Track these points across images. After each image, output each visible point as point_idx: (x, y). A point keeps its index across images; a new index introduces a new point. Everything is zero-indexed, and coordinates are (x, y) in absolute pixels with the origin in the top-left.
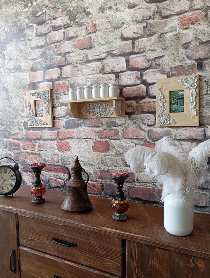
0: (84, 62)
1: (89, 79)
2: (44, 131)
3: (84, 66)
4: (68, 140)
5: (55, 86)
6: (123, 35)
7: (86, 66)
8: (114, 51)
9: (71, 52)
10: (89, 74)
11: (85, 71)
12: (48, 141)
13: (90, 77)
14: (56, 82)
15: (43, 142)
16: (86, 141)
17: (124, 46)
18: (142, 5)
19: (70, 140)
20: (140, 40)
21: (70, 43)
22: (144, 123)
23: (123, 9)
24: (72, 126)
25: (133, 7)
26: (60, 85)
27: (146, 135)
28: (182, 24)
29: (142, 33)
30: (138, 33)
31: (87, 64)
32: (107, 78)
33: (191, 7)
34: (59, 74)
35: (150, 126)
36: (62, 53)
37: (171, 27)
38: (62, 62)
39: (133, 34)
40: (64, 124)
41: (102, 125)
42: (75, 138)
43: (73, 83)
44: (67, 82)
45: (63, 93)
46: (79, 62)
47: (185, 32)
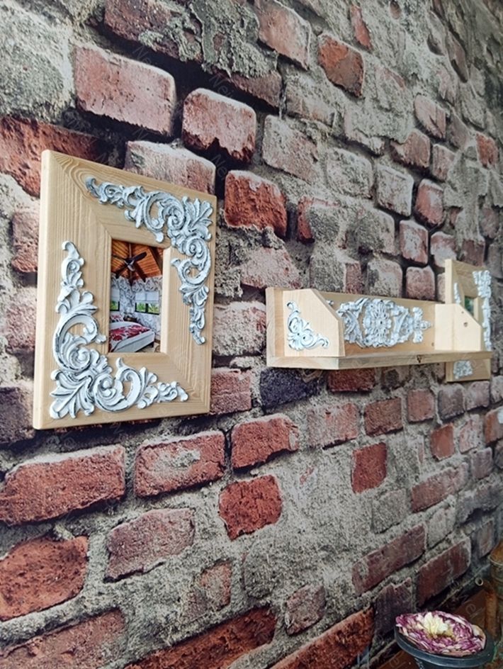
0: (334, 137)
1: (345, 207)
2: (147, 442)
3: (330, 151)
4: (272, 465)
5: (229, 190)
6: (416, 110)
7: (336, 153)
8: (399, 144)
9: (303, 70)
10: (345, 188)
11: (335, 171)
12: (176, 500)
13: (349, 200)
14: (237, 174)
15: (143, 514)
16: (334, 456)
17: (419, 145)
18: (446, 59)
19: (281, 465)
20: (441, 147)
21: (304, 27)
22: (433, 375)
23: (419, 36)
24: (287, 397)
25: (434, 49)
26: (248, 193)
27: (436, 407)
28: (481, 152)
29: (443, 130)
30: (437, 127)
31: (339, 147)
32: (381, 221)
33: (486, 125)
34: (251, 141)
35: (440, 381)
36: (272, 47)
37: (471, 148)
38: (267, 86)
39: (430, 122)
40: (252, 387)
41: (374, 386)
42: (297, 450)
43: (297, 203)
44: (275, 191)
45: (258, 237)
46: (321, 126)
47: (483, 170)
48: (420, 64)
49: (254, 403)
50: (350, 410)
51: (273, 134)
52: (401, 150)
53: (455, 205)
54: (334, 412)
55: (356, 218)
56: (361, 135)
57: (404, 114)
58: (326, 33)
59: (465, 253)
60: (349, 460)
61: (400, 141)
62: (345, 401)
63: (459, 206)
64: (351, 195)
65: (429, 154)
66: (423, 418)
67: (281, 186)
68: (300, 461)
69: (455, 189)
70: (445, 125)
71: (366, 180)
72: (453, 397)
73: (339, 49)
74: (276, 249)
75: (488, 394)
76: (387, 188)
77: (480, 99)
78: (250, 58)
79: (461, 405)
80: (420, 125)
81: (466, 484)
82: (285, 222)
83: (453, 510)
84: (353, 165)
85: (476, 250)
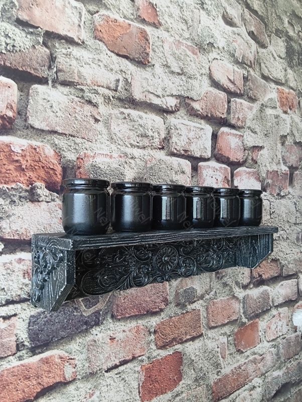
0: (120, 99)
1: (132, 158)
3: (116, 112)
6: (212, 73)
7: (124, 113)
8: (195, 101)
9: (77, 44)
10: (132, 142)
11: (121, 128)
13: (137, 152)
16: (118, 376)
17: (215, 100)
18: (243, 31)
19: (54, 398)
20: (238, 100)
21: (76, 8)
22: (237, 283)
23: (214, 13)
24: (63, 334)
25: (229, 22)
26: (10, 155)
27: (241, 308)
28: (281, 101)
29: (241, 87)
30: (235, 84)
31: (126, 108)
32: (175, 166)
33: (286, 81)
34: (12, 108)
35: (245, 287)
36: (37, 26)
37: (271, 99)
38: (31, 59)
39: (228, 81)
40: (18, 332)
41: (167, 304)
42: (74, 380)
43: (75, 159)
44: (47, 151)
45: (23, 194)
46: (102, 91)
47: (284, 116)
48: (216, 35)
49: (19, 346)
50: (138, 331)
51: (41, 102)
52: (196, 106)
53: (256, 145)
54: (120, 336)
55: (145, 167)
56: (151, 96)
57: (198, 76)
58: (103, 12)
59: (270, 181)
60: (137, 375)
61: (195, 98)
62: (133, 324)
63: (261, 146)
64: (138, 147)
65: (226, 106)
66: (226, 322)
67: (54, 145)
68: (77, 389)
69: (255, 133)
70: (243, 82)
71: (156, 135)
72: (258, 298)
73: (119, 25)
74: (48, 202)
75: (296, 289)
76: (184, 138)
77: (281, 60)
78: (7, 35)
79: (268, 303)
80: (216, 84)
81: (274, 366)
82: (59, 177)
83: (259, 390)
84: (141, 122)
85: (280, 178)
